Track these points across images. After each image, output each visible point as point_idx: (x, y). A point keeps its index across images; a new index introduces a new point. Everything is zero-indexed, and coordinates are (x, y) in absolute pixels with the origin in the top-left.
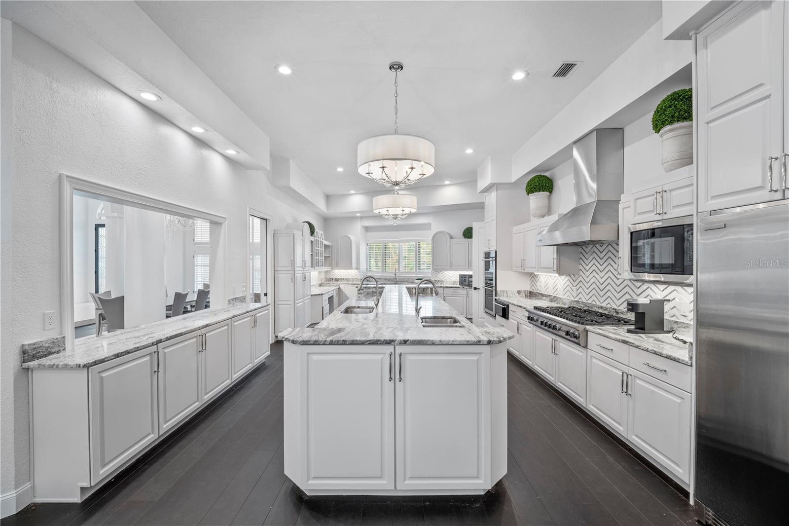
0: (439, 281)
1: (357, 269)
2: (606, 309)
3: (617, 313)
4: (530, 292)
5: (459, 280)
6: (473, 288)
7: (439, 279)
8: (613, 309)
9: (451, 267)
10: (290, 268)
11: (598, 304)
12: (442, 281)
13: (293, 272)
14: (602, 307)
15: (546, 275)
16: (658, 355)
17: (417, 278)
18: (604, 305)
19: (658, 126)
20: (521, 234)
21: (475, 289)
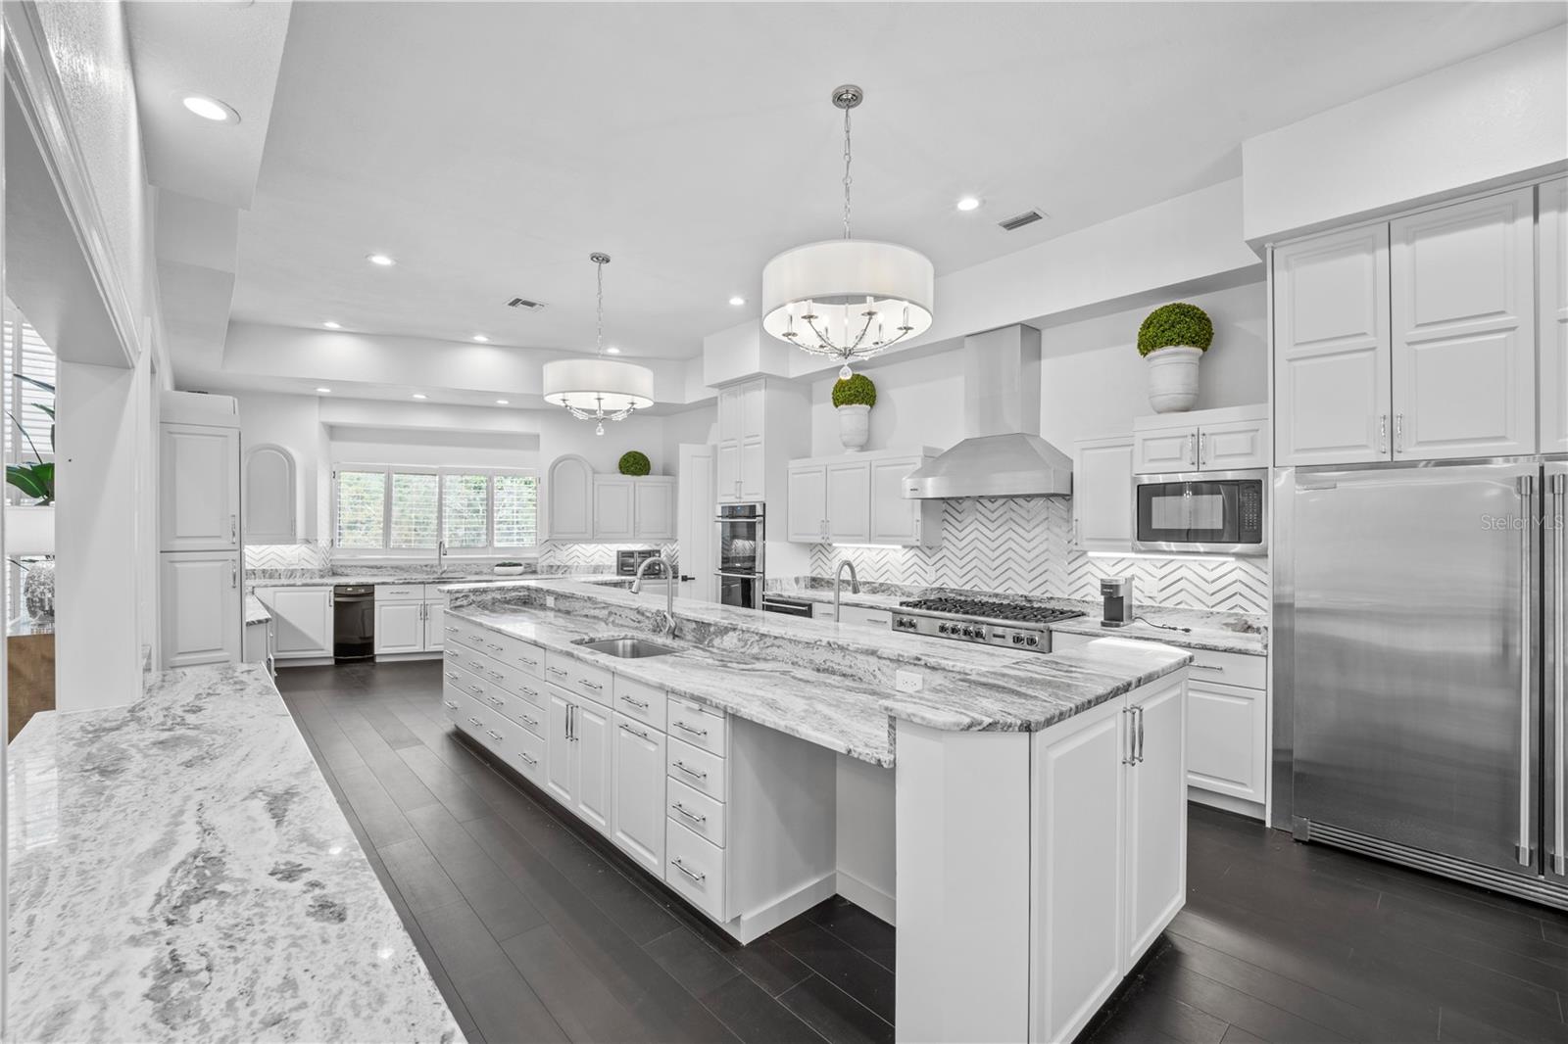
0: (559, 567)
1: (307, 541)
2: (1007, 597)
3: (1030, 601)
4: (814, 579)
5: (615, 564)
6: (680, 578)
7: (559, 563)
8: (1022, 596)
9: (595, 537)
10: (224, 543)
11: (986, 589)
12: (568, 567)
13: (237, 557)
14: (996, 595)
15: (858, 548)
16: (1210, 649)
17: (500, 562)
18: (999, 591)
19: (1147, 345)
20: (819, 474)
21: (685, 579)
